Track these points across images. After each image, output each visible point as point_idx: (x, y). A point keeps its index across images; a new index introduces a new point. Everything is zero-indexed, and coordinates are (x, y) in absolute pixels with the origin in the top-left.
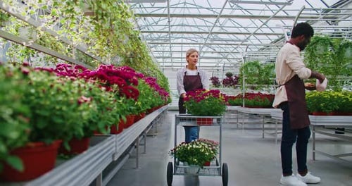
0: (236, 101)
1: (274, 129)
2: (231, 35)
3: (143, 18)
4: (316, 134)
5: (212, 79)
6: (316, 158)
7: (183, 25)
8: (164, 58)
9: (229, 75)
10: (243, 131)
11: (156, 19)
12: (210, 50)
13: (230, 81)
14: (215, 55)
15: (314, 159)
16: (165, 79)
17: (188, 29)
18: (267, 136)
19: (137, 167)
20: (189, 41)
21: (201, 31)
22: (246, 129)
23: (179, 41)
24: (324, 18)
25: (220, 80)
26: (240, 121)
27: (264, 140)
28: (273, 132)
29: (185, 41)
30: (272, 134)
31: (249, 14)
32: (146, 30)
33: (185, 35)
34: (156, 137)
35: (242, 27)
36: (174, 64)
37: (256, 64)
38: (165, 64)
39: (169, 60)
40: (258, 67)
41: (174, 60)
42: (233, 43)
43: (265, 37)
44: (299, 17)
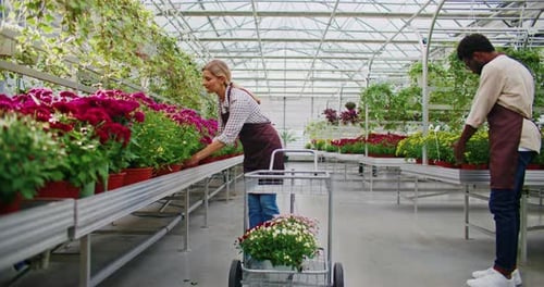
1: (413, 190)
2: (360, 45)
3: (221, 18)
4: (470, 198)
5: (326, 112)
6: (470, 237)
7: (286, 29)
8: (257, 80)
9: (351, 106)
10: (371, 193)
11: (239, 19)
12: (330, 67)
13: (351, 115)
14: (337, 75)
15: (467, 237)
17: (293, 35)
18: (404, 202)
19: (186, 248)
20: (296, 54)
21: (313, 37)
23: (281, 53)
24: (499, 16)
25: (338, 114)
27: (400, 208)
28: (413, 194)
29: (289, 53)
30: (411, 198)
31: (387, 11)
32: (228, 36)
33: (291, 45)
35: (376, 32)
36: (273, 90)
37: (385, 90)
38: (260, 90)
39: (264, 83)
40: (389, 93)
41: (272, 83)
42: (363, 56)
43: (411, 46)
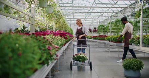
0: (96, 38)
5: (89, 29)
6: (119, 56)
9: (95, 28)
10: (100, 48)
13: (95, 30)
16: (72, 30)
18: (107, 50)
22: (101, 48)
25: (92, 30)
26: (99, 45)
30: (109, 49)
34: (68, 51)
37: (103, 26)
39: (73, 21)
44: (113, 13)
